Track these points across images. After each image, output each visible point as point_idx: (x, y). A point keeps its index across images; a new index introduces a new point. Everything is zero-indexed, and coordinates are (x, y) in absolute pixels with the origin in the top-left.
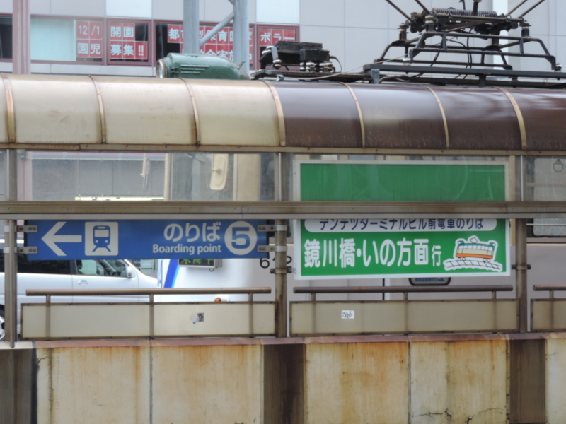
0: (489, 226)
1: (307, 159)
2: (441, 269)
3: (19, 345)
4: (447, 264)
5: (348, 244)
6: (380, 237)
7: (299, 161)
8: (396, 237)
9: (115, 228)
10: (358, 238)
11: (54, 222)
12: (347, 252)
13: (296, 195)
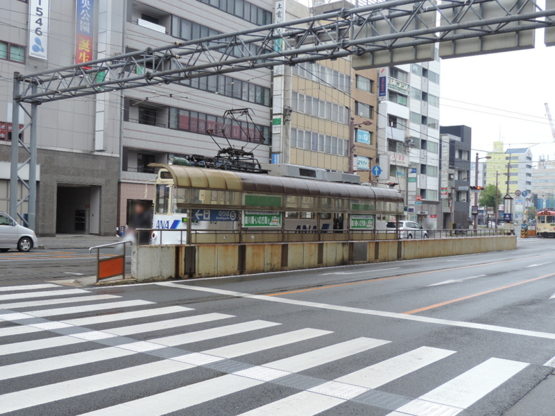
0: (278, 214)
1: (246, 194)
2: (269, 225)
3: (192, 245)
4: (271, 224)
5: (253, 218)
6: (258, 216)
7: (244, 195)
8: (262, 216)
9: (209, 211)
10: (255, 216)
11: (197, 210)
12: (253, 220)
13: (244, 203)
